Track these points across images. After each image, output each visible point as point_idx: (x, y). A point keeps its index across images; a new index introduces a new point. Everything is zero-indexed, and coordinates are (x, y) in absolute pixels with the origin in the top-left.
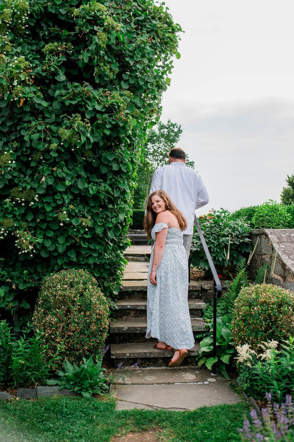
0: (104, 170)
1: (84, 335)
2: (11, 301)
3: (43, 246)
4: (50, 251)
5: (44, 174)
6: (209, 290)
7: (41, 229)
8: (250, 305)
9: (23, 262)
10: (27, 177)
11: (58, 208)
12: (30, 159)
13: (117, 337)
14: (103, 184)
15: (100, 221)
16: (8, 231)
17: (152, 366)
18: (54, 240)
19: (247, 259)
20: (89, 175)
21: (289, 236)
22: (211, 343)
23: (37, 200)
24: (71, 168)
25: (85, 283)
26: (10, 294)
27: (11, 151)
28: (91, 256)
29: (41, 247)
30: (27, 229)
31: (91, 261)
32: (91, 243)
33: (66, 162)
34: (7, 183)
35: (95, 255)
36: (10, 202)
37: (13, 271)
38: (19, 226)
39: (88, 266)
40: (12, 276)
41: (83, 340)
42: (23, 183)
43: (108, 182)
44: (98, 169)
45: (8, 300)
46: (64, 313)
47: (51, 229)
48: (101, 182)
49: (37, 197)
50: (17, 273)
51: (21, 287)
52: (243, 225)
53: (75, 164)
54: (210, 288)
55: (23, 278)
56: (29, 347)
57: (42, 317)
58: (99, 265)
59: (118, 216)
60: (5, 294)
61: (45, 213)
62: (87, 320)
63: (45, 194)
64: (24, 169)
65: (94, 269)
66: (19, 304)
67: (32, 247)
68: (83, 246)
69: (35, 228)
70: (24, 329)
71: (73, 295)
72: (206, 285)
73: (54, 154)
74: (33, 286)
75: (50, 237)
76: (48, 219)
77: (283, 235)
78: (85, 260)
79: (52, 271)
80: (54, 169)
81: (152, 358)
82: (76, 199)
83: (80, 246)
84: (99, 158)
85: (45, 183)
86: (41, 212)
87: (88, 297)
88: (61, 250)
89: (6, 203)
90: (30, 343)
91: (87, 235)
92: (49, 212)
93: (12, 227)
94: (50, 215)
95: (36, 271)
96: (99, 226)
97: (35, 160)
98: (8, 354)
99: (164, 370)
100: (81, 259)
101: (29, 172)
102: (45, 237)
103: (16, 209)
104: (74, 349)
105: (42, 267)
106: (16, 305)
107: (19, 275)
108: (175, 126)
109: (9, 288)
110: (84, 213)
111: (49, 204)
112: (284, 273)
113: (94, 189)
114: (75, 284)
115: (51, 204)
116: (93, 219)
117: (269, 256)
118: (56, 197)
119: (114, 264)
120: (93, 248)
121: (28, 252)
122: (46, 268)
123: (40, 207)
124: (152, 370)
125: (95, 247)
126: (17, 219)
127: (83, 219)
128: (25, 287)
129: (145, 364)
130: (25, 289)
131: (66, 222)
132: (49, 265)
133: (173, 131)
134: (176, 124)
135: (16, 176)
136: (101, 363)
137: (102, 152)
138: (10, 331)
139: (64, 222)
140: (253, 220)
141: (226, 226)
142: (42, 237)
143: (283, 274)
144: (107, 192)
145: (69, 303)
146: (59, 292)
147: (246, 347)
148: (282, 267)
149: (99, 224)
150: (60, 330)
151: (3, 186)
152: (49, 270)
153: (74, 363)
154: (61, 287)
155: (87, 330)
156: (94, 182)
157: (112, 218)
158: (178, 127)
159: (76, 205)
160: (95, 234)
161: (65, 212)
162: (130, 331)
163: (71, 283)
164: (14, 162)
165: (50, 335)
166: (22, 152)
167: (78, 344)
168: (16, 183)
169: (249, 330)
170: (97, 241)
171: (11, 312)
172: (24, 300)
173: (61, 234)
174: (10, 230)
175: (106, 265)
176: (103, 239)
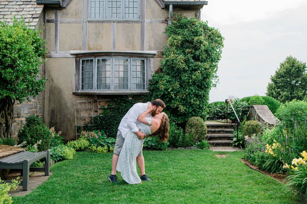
0: (203, 87)
4: (187, 112)
5: (187, 89)
7: (185, 105)
8: (248, 126)
10: (183, 90)
12: (183, 84)
14: (203, 91)
15: (201, 102)
18: (189, 108)
19: (247, 115)
20: (198, 89)
21: (261, 107)
22: (236, 139)
23: (185, 96)
24: (194, 87)
27: (178, 82)
28: (199, 113)
29: (185, 110)
30: (182, 105)
32: (199, 109)
35: (200, 113)
44: (201, 86)
47: (188, 105)
51: (179, 122)
52: (245, 104)
63: (187, 94)
64: (182, 88)
73: (190, 83)
76: (188, 102)
77: (259, 107)
80: (190, 87)
82: (195, 96)
83: (196, 110)
85: (188, 91)
86: (186, 100)
88: (190, 111)
93: (178, 104)
96: (201, 104)
100: (196, 114)
102: (187, 107)
103: (179, 99)
105: (184, 117)
110: (197, 100)
111: (188, 97)
113: (200, 93)
117: (254, 114)
118: (190, 95)
121: (182, 111)
123: (186, 98)
126: (179, 102)
127: (197, 102)
135: (180, 90)
139: (192, 103)
140: (249, 102)
141: (239, 104)
147: (247, 136)
148: (258, 117)
151: (176, 92)
156: (200, 91)
157: (205, 101)
159: (195, 98)
160: (200, 106)
161: (193, 100)
164: (179, 85)
166: (181, 82)
173: (191, 107)
176: (202, 108)
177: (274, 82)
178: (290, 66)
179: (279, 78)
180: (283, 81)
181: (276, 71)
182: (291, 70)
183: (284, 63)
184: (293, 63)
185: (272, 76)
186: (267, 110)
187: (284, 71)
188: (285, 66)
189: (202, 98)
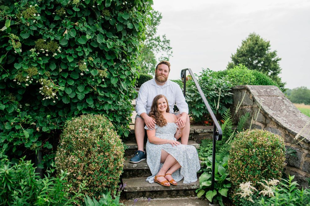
0: (120, 29)
1: (103, 173)
2: (35, 142)
3: (65, 94)
4: (71, 98)
5: (67, 28)
6: (200, 133)
7: (63, 78)
8: (247, 147)
9: (46, 108)
10: (51, 30)
11: (79, 59)
12: (54, 14)
13: (128, 173)
14: (118, 40)
15: (115, 73)
16: (33, 79)
17: (158, 197)
18: (75, 89)
20: (106, 33)
21: (266, 91)
22: (208, 178)
23: (60, 52)
24: (91, 24)
25: (103, 127)
26: (34, 135)
27: (36, 5)
28: (106, 103)
29: (63, 94)
30: (50, 78)
31: (106, 108)
32: (107, 92)
33: (87, 17)
34: (32, 34)
35: (110, 102)
36: (35, 52)
37: (38, 115)
38: (43, 75)
39: (104, 112)
40: (37, 120)
41: (102, 178)
42: (47, 34)
43: (122, 39)
44: (114, 27)
45: (32, 141)
46: (85, 154)
47: (72, 79)
48: (117, 38)
49: (60, 49)
50: (41, 117)
51: (45, 129)
53: (95, 21)
54: (201, 132)
55: (46, 122)
56: (53, 186)
57: (65, 157)
58: (113, 111)
59: (131, 69)
60: (30, 135)
61: (67, 64)
62: (106, 160)
63: (67, 46)
64: (48, 23)
65: (109, 115)
66: (42, 144)
67: (55, 94)
68: (100, 94)
69: (58, 77)
70: (49, 169)
71: (93, 138)
72: (198, 129)
73: (76, 9)
74: (55, 128)
75: (71, 86)
76: (70, 69)
77: (261, 90)
78: (101, 106)
79: (73, 115)
80: (76, 24)
81: (159, 191)
82: (95, 53)
83: (97, 95)
84: (115, 18)
85: (67, 36)
86: (63, 63)
87: (107, 139)
88: (80, 97)
89: (31, 53)
90: (54, 182)
91: (103, 85)
92: (72, 62)
93: (36, 75)
94: (72, 66)
95: (58, 116)
96: (113, 77)
97: (58, 15)
98: (33, 191)
99: (169, 200)
100: (98, 106)
101: (53, 26)
102: (67, 86)
103: (40, 59)
104: (94, 186)
105: (63, 113)
106: (40, 145)
107: (42, 119)
108: (157, 13)
109: (34, 130)
110: (101, 65)
111: (71, 55)
112: (266, 120)
113: (111, 44)
114: (94, 128)
115: (73, 55)
116: (109, 71)
117: (249, 107)
118: (77, 50)
119: (126, 111)
120: (108, 96)
121: (51, 98)
122: (67, 114)
123: (62, 57)
124: (159, 201)
125: (110, 96)
126: (41, 68)
127: (100, 70)
128: (48, 130)
129: (153, 196)
130: (48, 131)
131: (86, 73)
132: (69, 111)
133: (155, 17)
134: (158, 11)
135: (40, 28)
136: (119, 198)
137: (118, 13)
138: (34, 171)
139: (84, 72)
141: (213, 82)
142: (64, 86)
143: (264, 121)
144: (122, 48)
145: (90, 145)
146: (81, 135)
147: (248, 184)
148: (264, 115)
149: (114, 75)
150: (82, 169)
151: (28, 37)
152: (70, 114)
153: (93, 198)
154: (82, 130)
155: (106, 169)
156: (110, 39)
157: (125, 71)
158: (160, 14)
159: (94, 58)
160: (110, 84)
161: (85, 63)
162: (139, 168)
163: (91, 127)
164: (39, 15)
165: (72, 173)
166: (47, 6)
167: (98, 181)
168: (40, 34)
169: (247, 169)
170: (111, 91)
171: (35, 151)
172: (47, 141)
173: (81, 84)
174: (35, 78)
175: (118, 112)
176: (116, 89)
177: (234, 61)
178: (253, 44)
179: (240, 57)
180: (244, 60)
181: (238, 49)
182: (254, 48)
183: (246, 41)
184: (256, 41)
185: (233, 55)
186: (280, 98)
187: (246, 49)
188: (248, 44)
189: (117, 61)
